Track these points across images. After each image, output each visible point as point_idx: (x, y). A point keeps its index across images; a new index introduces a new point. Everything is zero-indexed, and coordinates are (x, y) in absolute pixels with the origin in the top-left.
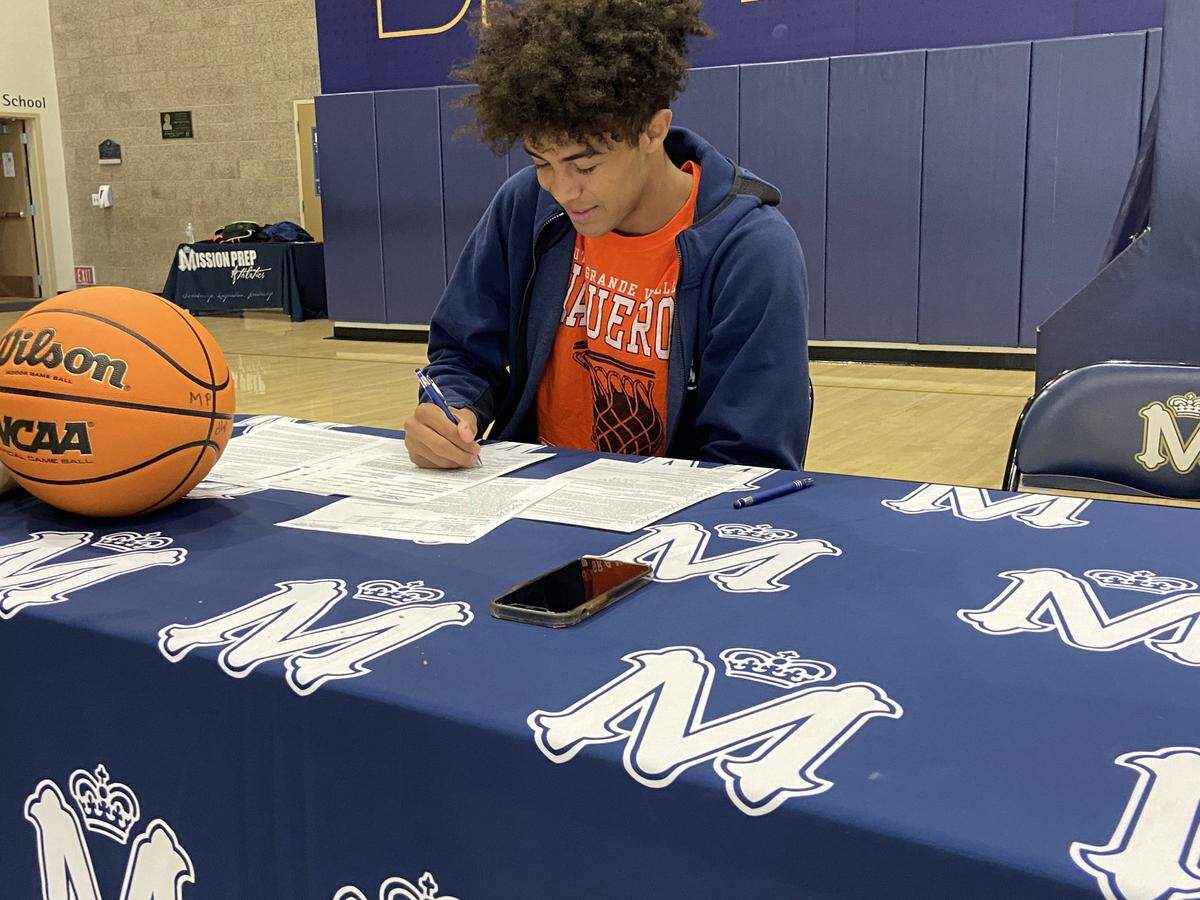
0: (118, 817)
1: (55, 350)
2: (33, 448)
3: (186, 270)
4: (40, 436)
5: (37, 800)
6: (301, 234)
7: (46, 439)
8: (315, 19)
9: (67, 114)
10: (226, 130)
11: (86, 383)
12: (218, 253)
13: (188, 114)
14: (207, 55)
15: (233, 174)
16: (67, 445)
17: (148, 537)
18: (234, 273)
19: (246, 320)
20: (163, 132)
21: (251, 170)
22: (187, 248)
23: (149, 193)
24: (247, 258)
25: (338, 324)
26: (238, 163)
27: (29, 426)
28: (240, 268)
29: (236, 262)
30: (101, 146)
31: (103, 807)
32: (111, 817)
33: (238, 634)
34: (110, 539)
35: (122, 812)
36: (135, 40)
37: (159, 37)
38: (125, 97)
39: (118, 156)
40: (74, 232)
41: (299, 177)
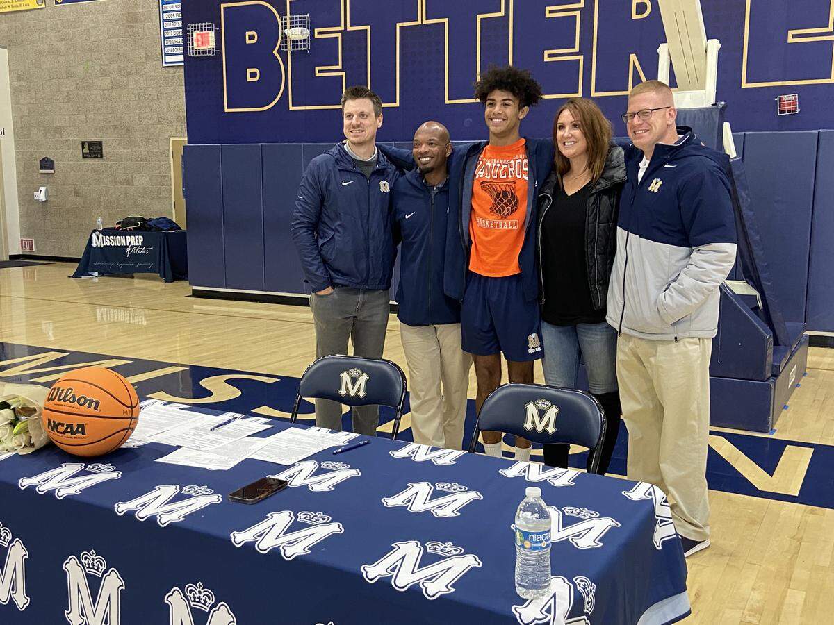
0: (98, 568)
1: (74, 396)
2: (64, 433)
3: (97, 246)
4: (67, 429)
5: (69, 563)
6: (173, 225)
7: (69, 430)
8: (184, 87)
9: (19, 139)
10: (124, 154)
11: (85, 409)
12: (118, 237)
13: (100, 143)
14: (113, 106)
15: (129, 183)
16: (77, 432)
17: (106, 466)
18: (128, 250)
19: (136, 280)
20: (83, 153)
21: (141, 181)
22: (97, 233)
23: (73, 193)
24: (137, 240)
25: (195, 288)
26: (132, 176)
27: (63, 425)
28: (132, 247)
29: (130, 243)
30: (41, 162)
31: (93, 564)
32: (96, 568)
33: (142, 506)
34: (92, 467)
35: (100, 566)
36: (66, 94)
37: (82, 93)
38: (59, 130)
39: (52, 168)
40: (21, 217)
41: (173, 187)
